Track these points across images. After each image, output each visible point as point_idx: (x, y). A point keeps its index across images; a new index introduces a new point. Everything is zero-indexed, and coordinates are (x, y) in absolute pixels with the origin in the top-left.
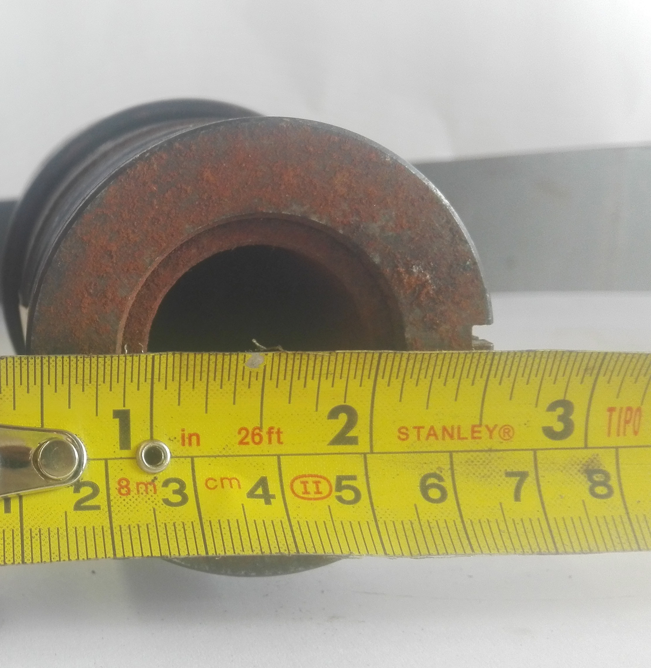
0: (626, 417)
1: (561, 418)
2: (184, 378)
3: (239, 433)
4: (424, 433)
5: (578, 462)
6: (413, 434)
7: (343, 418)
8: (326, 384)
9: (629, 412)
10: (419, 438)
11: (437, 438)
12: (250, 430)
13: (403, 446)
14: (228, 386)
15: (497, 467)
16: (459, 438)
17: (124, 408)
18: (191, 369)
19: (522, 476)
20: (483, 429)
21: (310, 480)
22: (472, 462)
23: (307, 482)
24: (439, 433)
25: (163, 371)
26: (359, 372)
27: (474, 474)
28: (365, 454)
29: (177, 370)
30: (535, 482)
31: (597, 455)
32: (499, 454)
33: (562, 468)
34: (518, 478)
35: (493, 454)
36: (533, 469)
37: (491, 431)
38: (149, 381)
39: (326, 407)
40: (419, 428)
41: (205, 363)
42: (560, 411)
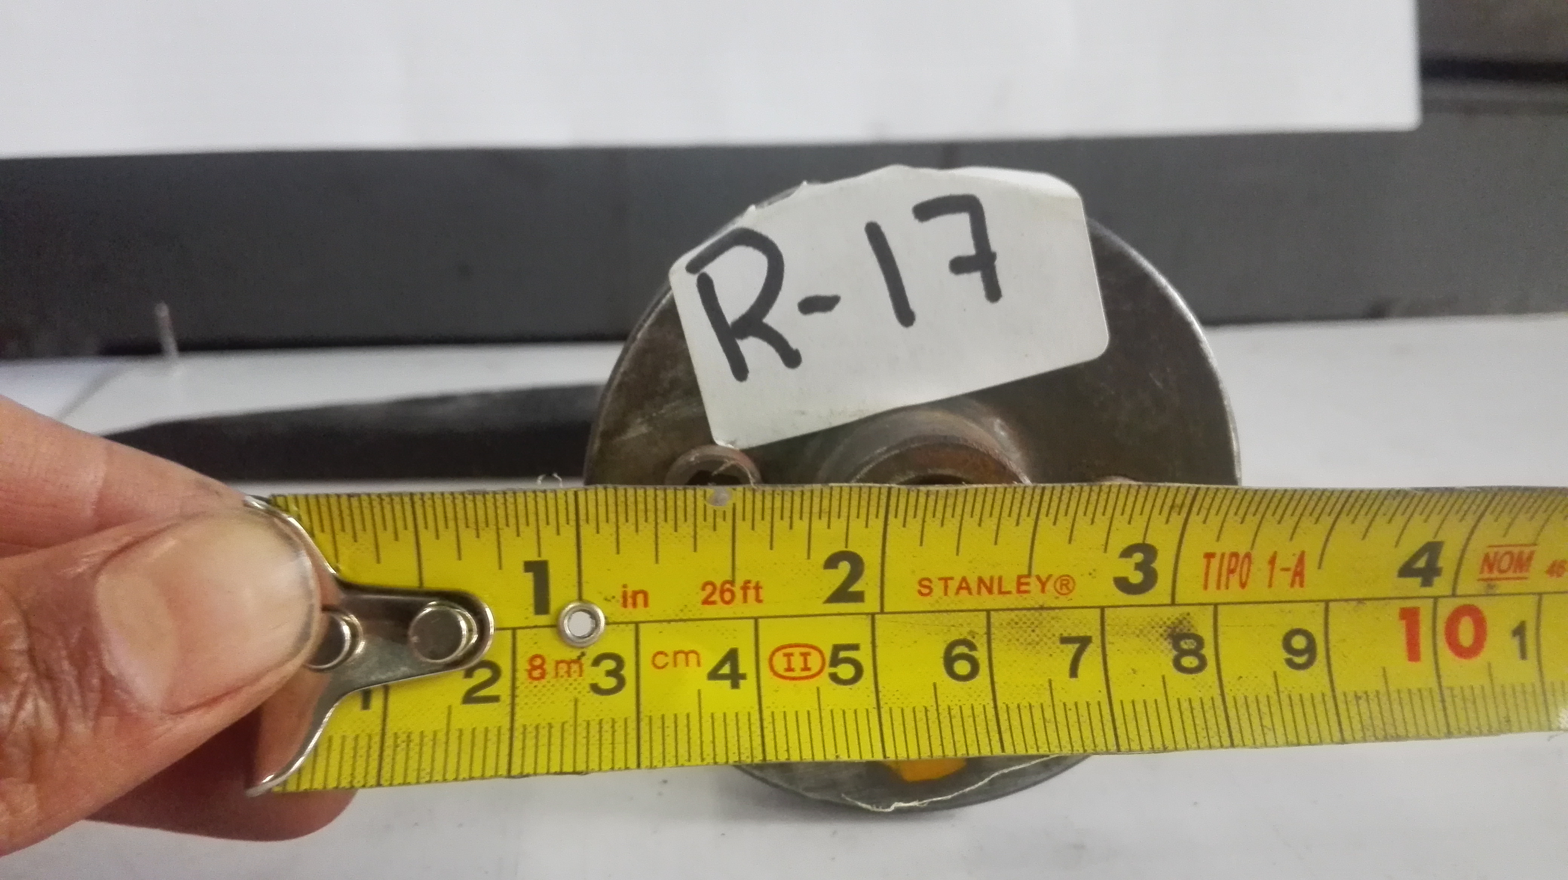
0: (1229, 565)
1: (1138, 567)
2: (622, 518)
3: (703, 589)
4: (953, 585)
5: (1161, 623)
6: (938, 587)
7: (845, 567)
8: (819, 525)
9: (1234, 560)
10: (946, 594)
11: (970, 593)
12: (718, 584)
13: (925, 604)
14: (686, 529)
15: (1049, 631)
16: (1001, 592)
17: (539, 559)
18: (631, 507)
19: (1084, 642)
20: (1033, 581)
21: (796, 651)
22: (1017, 623)
23: (791, 654)
24: (973, 585)
25: (592, 510)
26: (863, 511)
27: (1018, 640)
28: (873, 615)
29: (612, 508)
30: (1099, 650)
31: (1188, 614)
32: (1053, 613)
33: (1138, 632)
34: (1077, 646)
35: (1045, 613)
36: (1098, 633)
37: (1043, 584)
38: (573, 523)
39: (822, 554)
40: (946, 580)
41: (650, 500)
42: (1138, 557)
